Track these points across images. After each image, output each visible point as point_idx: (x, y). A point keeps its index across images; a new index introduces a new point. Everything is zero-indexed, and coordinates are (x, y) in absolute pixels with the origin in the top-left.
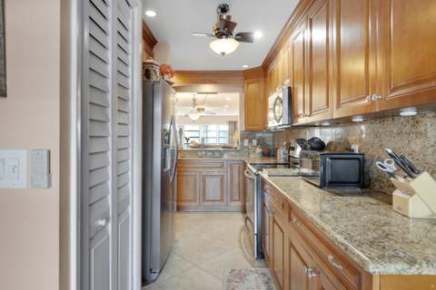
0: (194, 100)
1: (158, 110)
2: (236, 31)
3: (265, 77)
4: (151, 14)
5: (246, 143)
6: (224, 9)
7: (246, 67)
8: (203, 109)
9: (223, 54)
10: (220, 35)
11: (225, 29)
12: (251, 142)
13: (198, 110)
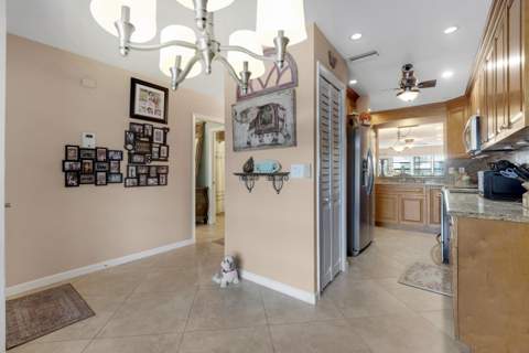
0: (399, 133)
1: (358, 145)
2: (417, 82)
4: (353, 82)
5: (451, 171)
6: (408, 67)
8: (412, 140)
9: (409, 101)
10: (404, 87)
11: (408, 84)
12: (457, 170)
13: (407, 141)
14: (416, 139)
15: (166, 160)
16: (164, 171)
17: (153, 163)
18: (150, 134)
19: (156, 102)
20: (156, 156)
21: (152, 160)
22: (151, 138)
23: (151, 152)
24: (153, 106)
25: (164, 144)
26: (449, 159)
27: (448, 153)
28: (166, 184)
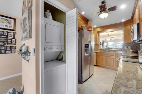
0: (108, 35)
3: (133, 22)
4: (83, 13)
5: (125, 48)
6: (103, 3)
7: (123, 20)
8: (114, 37)
9: (105, 18)
12: (128, 47)
13: (112, 37)
14: (115, 37)
15: (15, 44)
16: (14, 48)
17: (8, 45)
18: (7, 35)
19: (10, 23)
20: (10, 43)
21: (8, 44)
22: (7, 36)
23: (7, 41)
24: (8, 25)
25: (14, 38)
26: (124, 43)
27: (124, 41)
28: (15, 53)
